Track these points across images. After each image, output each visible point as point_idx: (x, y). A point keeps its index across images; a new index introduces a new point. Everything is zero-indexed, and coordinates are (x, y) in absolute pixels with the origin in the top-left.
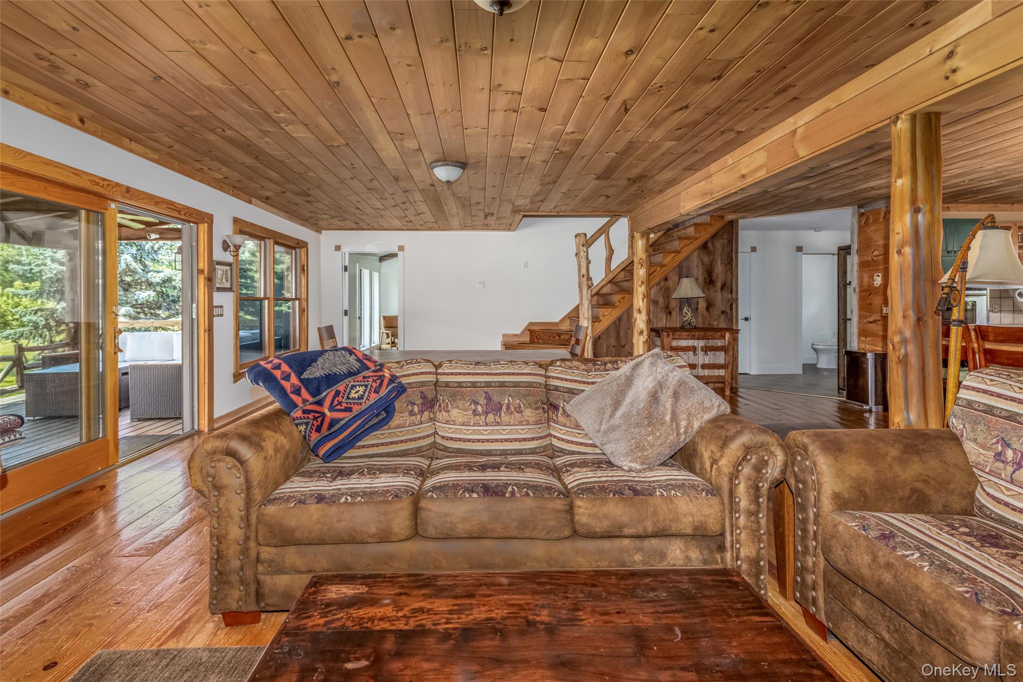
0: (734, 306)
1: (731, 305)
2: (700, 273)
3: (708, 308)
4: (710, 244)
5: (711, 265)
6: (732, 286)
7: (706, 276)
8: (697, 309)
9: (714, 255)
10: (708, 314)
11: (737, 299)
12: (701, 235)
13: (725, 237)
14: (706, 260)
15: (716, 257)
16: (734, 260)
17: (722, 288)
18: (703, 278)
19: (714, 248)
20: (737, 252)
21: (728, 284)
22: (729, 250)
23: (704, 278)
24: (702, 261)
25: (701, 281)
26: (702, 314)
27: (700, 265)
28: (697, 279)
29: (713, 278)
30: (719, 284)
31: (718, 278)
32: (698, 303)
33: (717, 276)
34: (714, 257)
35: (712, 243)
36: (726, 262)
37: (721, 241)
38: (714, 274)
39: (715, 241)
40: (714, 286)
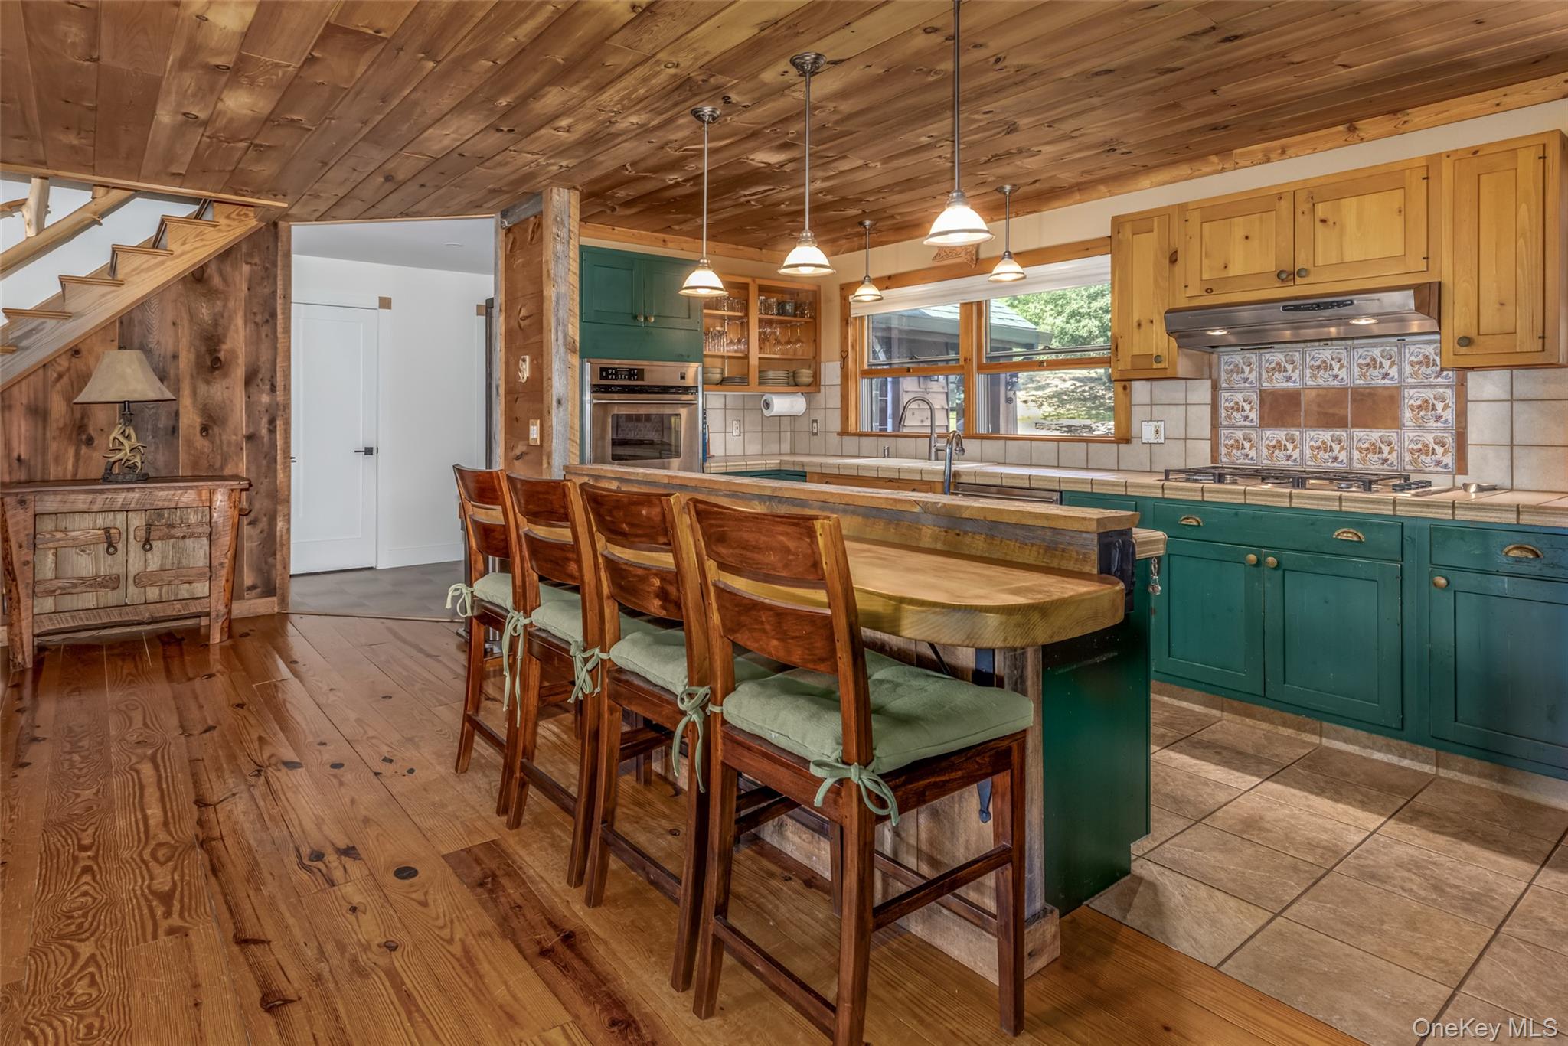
0: (279, 423)
1: (272, 421)
2: (184, 342)
3: (205, 429)
4: (212, 270)
5: (216, 324)
6: (273, 377)
7: (203, 349)
8: (174, 430)
9: (226, 300)
10: (206, 443)
11: (287, 407)
12: (187, 247)
13: (256, 260)
14: (205, 312)
15: (231, 304)
16: (279, 316)
17: (250, 379)
18: (192, 356)
19: (225, 280)
20: (287, 297)
21: (264, 372)
22: (267, 291)
23: (198, 356)
24: (190, 315)
25: (186, 360)
26: (189, 443)
27: (186, 323)
28: (175, 357)
29: (221, 355)
30: (239, 372)
31: (237, 357)
32: (177, 414)
33: (233, 353)
34: (225, 306)
35: (220, 272)
36: (258, 319)
37: (246, 268)
38: (224, 347)
39: (228, 268)
40: (225, 375)
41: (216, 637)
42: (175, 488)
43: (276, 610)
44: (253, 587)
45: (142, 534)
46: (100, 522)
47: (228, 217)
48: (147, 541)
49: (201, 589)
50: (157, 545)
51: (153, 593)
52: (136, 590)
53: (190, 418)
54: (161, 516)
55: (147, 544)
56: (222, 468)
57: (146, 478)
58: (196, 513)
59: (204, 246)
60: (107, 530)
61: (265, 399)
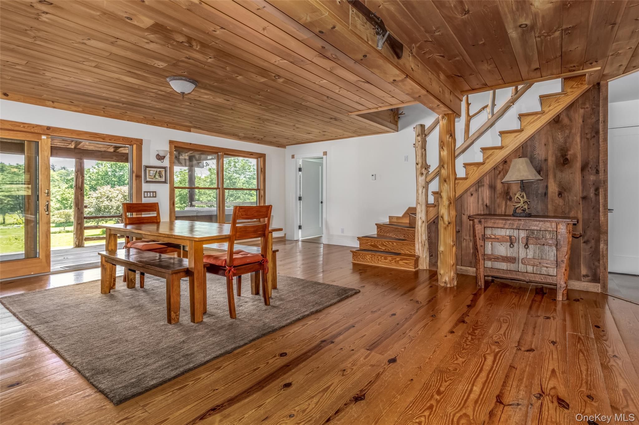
0: (600, 190)
1: (597, 190)
2: (550, 152)
3: (560, 194)
4: (564, 117)
5: (565, 142)
6: (598, 166)
7: (559, 155)
8: (546, 194)
9: (571, 129)
10: (561, 200)
11: (605, 181)
12: (551, 108)
13: (587, 106)
14: (560, 137)
15: (573, 131)
16: (601, 132)
17: (583, 169)
18: (554, 159)
19: (571, 120)
21: (592, 164)
22: (594, 120)
23: (557, 159)
24: (554, 139)
25: (551, 160)
26: (553, 201)
27: (551, 144)
28: (546, 160)
29: (568, 157)
30: (578, 165)
31: (577, 157)
32: (547, 187)
33: (575, 156)
34: (570, 132)
35: (568, 116)
36: (589, 136)
37: (582, 111)
38: (570, 153)
39: (572, 113)
40: (571, 167)
41: (560, 298)
42: (540, 221)
43: (600, 291)
44: (587, 276)
45: (525, 241)
46: (508, 233)
47: (572, 88)
48: (527, 244)
49: (553, 271)
50: (531, 246)
51: (530, 269)
52: (523, 266)
53: (553, 188)
54: (533, 233)
55: (526, 246)
56: (569, 212)
57: (530, 215)
58: (550, 233)
59: (560, 105)
60: (510, 237)
61: (592, 178)
